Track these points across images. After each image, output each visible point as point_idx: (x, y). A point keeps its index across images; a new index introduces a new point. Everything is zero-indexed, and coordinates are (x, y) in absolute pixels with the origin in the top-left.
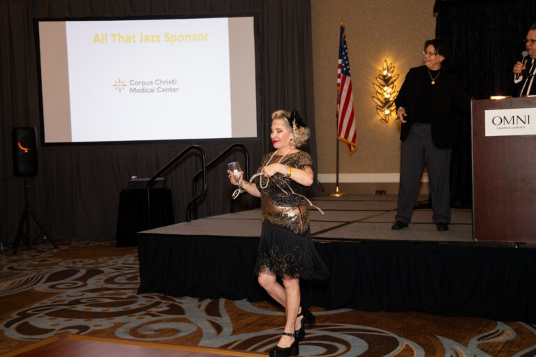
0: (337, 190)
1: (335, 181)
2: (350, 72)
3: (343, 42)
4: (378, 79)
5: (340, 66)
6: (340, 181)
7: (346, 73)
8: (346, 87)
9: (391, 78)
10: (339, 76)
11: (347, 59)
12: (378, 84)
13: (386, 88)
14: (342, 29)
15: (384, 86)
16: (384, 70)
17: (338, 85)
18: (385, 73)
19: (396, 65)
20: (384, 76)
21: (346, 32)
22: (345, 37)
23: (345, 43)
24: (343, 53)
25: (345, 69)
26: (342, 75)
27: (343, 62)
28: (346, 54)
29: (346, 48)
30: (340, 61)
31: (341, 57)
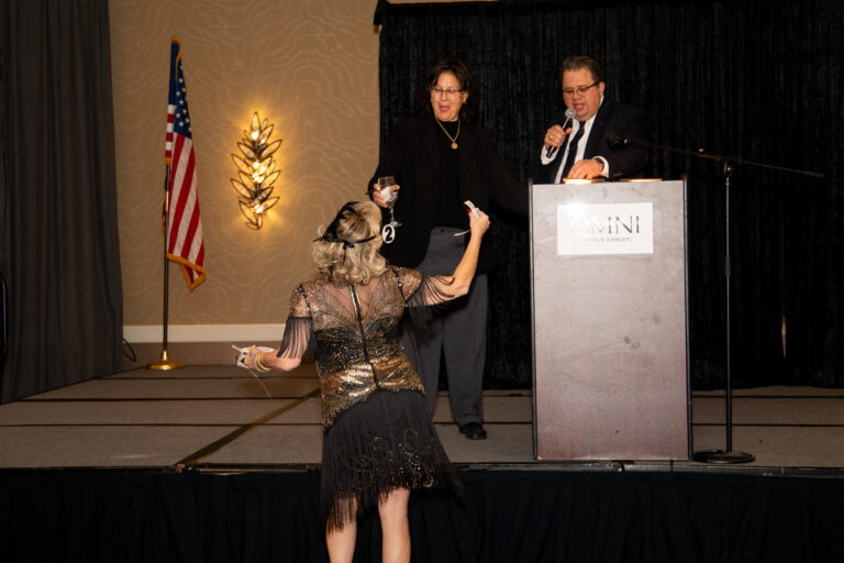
0: (165, 358)
1: (161, 340)
2: (190, 129)
3: (176, 73)
4: (243, 147)
5: (171, 118)
6: (171, 339)
7: (184, 132)
8: (184, 158)
9: (267, 146)
10: (169, 137)
11: (185, 106)
12: (243, 157)
13: (256, 165)
14: (175, 48)
15: (253, 160)
16: (252, 129)
17: (168, 154)
18: (255, 136)
19: (276, 122)
20: (253, 142)
21: (182, 54)
22: (180, 64)
23: (181, 75)
24: (178, 94)
25: (181, 124)
26: (175, 135)
27: (177, 111)
28: (183, 95)
29: (183, 85)
30: (171, 109)
31: (172, 100)
